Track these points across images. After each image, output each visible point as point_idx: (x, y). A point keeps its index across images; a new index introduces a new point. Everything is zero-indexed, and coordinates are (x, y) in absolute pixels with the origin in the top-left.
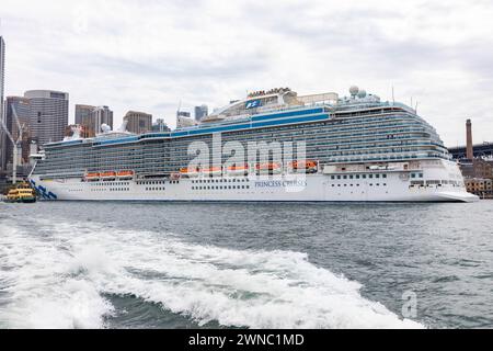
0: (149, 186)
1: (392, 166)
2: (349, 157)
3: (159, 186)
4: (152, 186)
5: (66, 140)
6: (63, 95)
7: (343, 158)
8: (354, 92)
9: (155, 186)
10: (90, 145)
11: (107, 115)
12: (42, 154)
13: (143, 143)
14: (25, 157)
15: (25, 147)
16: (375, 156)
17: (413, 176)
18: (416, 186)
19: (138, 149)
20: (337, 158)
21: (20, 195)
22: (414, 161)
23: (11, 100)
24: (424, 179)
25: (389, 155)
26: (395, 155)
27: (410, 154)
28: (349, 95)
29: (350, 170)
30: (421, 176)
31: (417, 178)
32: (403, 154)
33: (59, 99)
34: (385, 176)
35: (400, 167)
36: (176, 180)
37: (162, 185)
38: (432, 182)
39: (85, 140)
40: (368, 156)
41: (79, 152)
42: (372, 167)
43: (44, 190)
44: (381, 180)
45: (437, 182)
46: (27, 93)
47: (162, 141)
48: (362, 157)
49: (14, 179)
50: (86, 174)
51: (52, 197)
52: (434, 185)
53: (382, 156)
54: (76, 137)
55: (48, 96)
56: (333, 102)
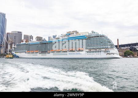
0: (42, 54)
1: (102, 50)
2: (92, 47)
3: (45, 54)
4: (43, 54)
5: (22, 43)
6: (21, 32)
7: (90, 48)
8: (93, 32)
9: (44, 54)
10: (27, 44)
11: (31, 37)
12: (16, 47)
13: (41, 44)
14: (11, 47)
15: (11, 45)
16: (98, 47)
17: (107, 52)
18: (108, 54)
19: (40, 45)
20: (89, 48)
21: (9, 57)
22: (107, 48)
23: (8, 33)
24: (110, 53)
25: (101, 47)
26: (103, 47)
27: (106, 47)
28: (91, 33)
29: (92, 50)
30: (109, 52)
31: (108, 53)
32: (105, 47)
33: (20, 33)
34: (100, 52)
35: (104, 50)
36: (49, 53)
37: (46, 54)
38: (112, 53)
39: (26, 43)
40: (96, 47)
41: (25, 46)
42: (97, 50)
43: (16, 55)
44: (99, 53)
45: (113, 53)
46: (12, 32)
47: (46, 43)
48: (95, 47)
49: (8, 53)
50: (26, 51)
51: (18, 57)
52: (112, 54)
53: (99, 47)
54: (24, 42)
55: (17, 33)
56: (88, 34)
